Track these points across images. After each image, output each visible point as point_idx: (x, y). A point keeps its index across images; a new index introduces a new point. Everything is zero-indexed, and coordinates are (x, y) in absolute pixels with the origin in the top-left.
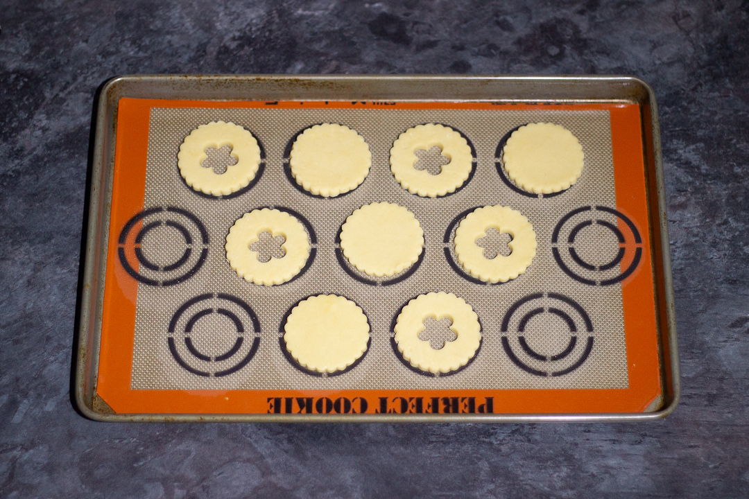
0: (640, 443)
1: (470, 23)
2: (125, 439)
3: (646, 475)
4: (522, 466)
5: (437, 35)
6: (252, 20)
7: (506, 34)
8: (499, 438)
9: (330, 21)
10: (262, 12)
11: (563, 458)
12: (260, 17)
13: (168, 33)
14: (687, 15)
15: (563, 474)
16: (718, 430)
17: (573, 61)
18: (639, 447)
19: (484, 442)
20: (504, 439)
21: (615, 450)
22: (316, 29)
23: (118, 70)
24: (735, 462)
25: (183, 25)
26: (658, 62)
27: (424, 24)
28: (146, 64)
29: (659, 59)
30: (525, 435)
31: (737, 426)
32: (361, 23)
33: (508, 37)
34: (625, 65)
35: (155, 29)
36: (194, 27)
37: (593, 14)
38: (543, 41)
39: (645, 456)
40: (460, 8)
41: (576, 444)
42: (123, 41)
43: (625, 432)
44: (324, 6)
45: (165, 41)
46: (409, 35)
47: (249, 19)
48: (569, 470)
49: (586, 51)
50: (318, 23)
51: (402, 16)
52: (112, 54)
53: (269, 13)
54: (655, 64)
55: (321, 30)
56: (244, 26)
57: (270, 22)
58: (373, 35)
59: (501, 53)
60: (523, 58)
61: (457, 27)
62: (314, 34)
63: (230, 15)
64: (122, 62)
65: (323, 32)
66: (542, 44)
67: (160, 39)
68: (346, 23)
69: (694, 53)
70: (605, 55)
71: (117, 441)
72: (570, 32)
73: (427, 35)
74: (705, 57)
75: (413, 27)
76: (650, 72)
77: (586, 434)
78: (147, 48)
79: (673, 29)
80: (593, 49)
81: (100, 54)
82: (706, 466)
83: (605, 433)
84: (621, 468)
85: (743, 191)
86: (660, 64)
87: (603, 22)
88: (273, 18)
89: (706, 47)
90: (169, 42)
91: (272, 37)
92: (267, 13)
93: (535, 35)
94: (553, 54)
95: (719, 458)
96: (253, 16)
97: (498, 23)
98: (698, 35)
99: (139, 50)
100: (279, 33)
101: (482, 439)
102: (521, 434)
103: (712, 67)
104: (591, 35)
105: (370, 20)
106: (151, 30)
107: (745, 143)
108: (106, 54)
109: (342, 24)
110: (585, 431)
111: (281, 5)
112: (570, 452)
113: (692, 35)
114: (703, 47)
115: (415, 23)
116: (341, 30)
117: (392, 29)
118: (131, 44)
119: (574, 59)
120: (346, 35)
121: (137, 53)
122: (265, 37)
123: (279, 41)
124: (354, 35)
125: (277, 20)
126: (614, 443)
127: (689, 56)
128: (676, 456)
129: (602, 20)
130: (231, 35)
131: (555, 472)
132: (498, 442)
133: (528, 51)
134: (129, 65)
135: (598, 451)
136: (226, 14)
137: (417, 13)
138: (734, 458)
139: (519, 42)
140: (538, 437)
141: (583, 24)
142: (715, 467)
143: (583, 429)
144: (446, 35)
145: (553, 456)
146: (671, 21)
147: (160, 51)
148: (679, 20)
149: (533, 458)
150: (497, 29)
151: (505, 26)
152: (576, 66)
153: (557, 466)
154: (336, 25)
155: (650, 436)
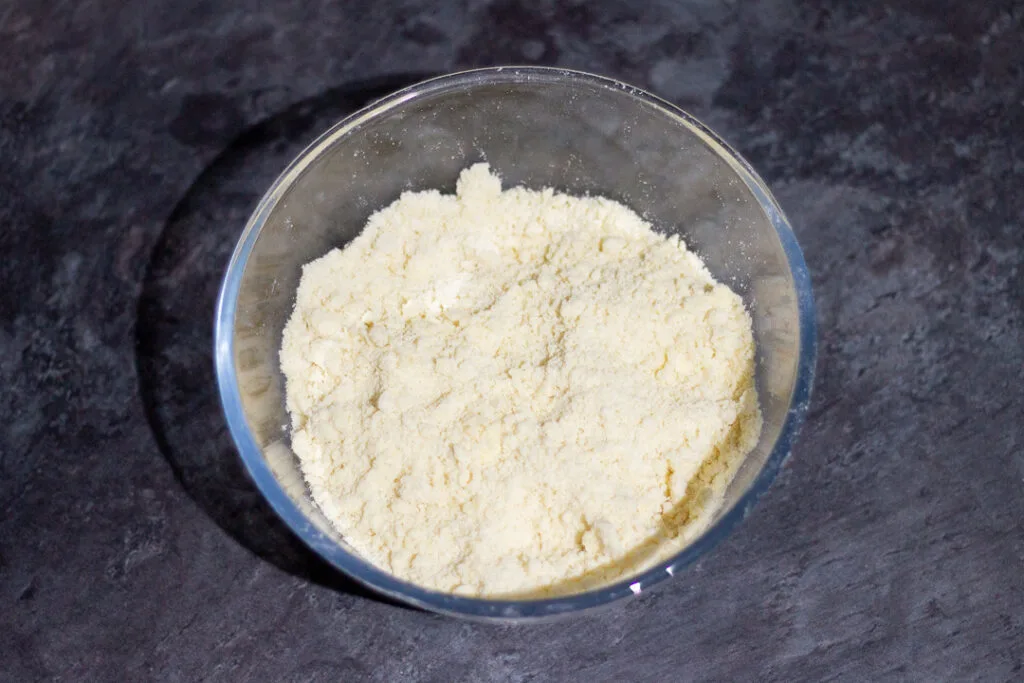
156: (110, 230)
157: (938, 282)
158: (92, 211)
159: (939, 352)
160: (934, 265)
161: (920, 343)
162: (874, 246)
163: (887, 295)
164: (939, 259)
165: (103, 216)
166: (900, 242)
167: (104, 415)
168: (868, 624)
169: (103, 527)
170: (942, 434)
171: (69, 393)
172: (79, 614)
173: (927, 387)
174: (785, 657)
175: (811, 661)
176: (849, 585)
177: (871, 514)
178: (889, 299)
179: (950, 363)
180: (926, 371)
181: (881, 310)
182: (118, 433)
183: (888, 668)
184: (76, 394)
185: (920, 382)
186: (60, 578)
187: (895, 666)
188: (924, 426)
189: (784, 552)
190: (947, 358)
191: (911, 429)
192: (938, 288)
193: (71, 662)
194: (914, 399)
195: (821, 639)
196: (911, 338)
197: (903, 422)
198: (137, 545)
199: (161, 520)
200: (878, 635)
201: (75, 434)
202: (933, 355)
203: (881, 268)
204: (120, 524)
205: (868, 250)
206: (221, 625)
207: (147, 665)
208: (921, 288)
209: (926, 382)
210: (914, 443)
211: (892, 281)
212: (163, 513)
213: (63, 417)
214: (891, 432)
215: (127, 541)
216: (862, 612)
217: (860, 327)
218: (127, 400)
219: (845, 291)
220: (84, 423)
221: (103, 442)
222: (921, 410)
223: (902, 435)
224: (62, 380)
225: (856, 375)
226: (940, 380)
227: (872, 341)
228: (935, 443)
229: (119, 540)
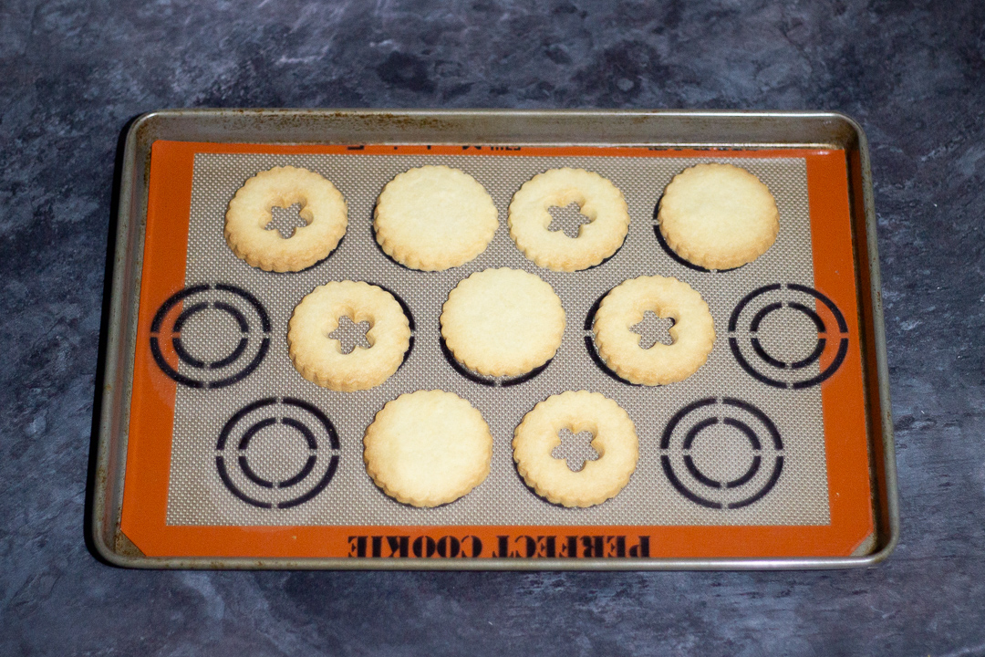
0: (788, 594)
1: (510, 57)
2: (98, 650)
3: (799, 636)
4: (635, 639)
5: (468, 76)
6: (219, 76)
7: (561, 67)
8: (600, 604)
9: (325, 69)
10: (233, 64)
11: (688, 623)
12: (230, 70)
13: (108, 102)
14: (798, 23)
15: (690, 645)
16: (890, 567)
17: (654, 96)
18: (787, 600)
19: (581, 611)
20: (607, 605)
21: (756, 607)
22: (306, 81)
23: (46, 156)
24: (916, 608)
25: (128, 90)
26: (765, 89)
27: (451, 62)
28: (83, 146)
29: (767, 84)
30: (634, 597)
31: (913, 560)
32: (366, 68)
33: (563, 71)
34: (722, 96)
35: (91, 98)
36: (143, 91)
37: (673, 32)
38: (611, 74)
39: (797, 611)
40: (497, 38)
41: (704, 604)
42: (48, 117)
43: (766, 582)
44: (315, 50)
45: (106, 114)
46: (433, 79)
47: (216, 76)
48: (697, 638)
49: (669, 82)
50: (309, 72)
51: (420, 55)
52: (36, 136)
53: (242, 66)
54: (762, 92)
55: (314, 82)
56: (210, 85)
57: (245, 77)
58: (384, 83)
59: (556, 92)
60: (586, 98)
61: (495, 63)
62: (306, 88)
63: (190, 72)
64: (50, 145)
65: (316, 85)
66: (611, 77)
67: (98, 111)
68: (346, 70)
69: (812, 72)
70: (694, 85)
71: (88, 654)
72: (645, 57)
73: (456, 77)
74: (827, 77)
75: (435, 68)
76: (756, 102)
77: (716, 588)
78: (82, 124)
79: (781, 44)
80: (679, 78)
81: (19, 138)
82: (878, 617)
83: (741, 585)
84: (765, 630)
85: (893, 249)
86: (768, 91)
87: (688, 42)
88: (248, 70)
89: (828, 64)
90: (111, 114)
91: (249, 96)
92: (240, 65)
93: (599, 65)
94: (626, 89)
95: (894, 604)
96: (221, 70)
97: (548, 54)
98: (815, 48)
99: (71, 128)
100: (258, 90)
101: (577, 607)
102: (628, 595)
103: (838, 89)
104: (675, 60)
105: (378, 63)
106: (86, 100)
107: (890, 186)
108: (27, 137)
109: (342, 71)
110: (714, 585)
111: (257, 53)
112: (696, 614)
113: (807, 49)
114: (823, 63)
115: (439, 63)
116: (340, 81)
117: (409, 73)
118: (60, 122)
119: (654, 93)
120: (348, 85)
121: (70, 132)
122: (239, 97)
123: (259, 101)
124: (359, 85)
125: (254, 74)
126: (754, 597)
127: (806, 77)
128: (837, 607)
129: (686, 39)
130: (194, 99)
131: (679, 643)
132: (600, 610)
133: (592, 87)
134: (60, 149)
135: (733, 610)
136: (184, 71)
137: (439, 49)
138: (914, 602)
139: (579, 77)
140: (652, 599)
141: (662, 45)
142: (891, 618)
143: (710, 582)
144: (481, 75)
145: (674, 622)
146: (778, 32)
147: (101, 127)
148: (789, 30)
149: (648, 626)
150: (548, 61)
151: (558, 57)
152: (658, 102)
153: (681, 634)
154: (334, 73)
155: (800, 584)
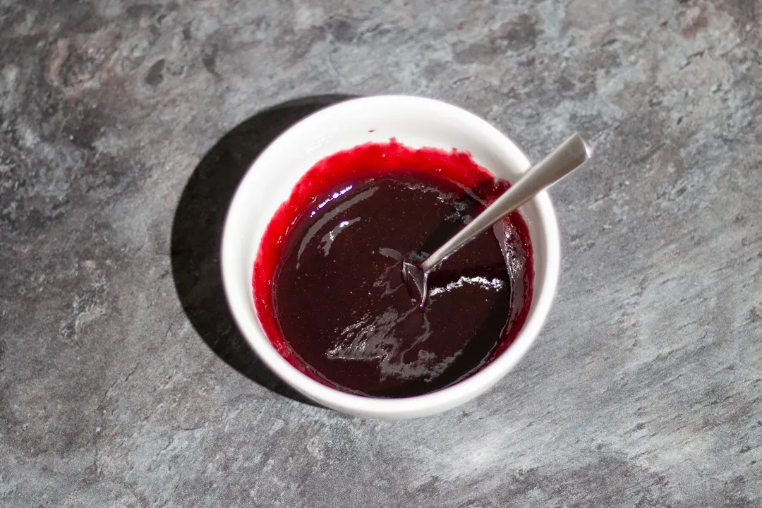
156: (40, 44)
157: (738, 41)
158: (22, 30)
159: (744, 99)
160: (733, 26)
161: (726, 93)
162: (683, 13)
163: (696, 55)
164: (737, 21)
165: (33, 33)
166: (704, 9)
167: (48, 200)
168: (701, 332)
169: (54, 295)
170: (751, 168)
171: (17, 184)
172: (41, 370)
173: (735, 130)
174: (633, 365)
175: (655, 366)
176: (682, 301)
177: (696, 238)
178: (698, 57)
179: (753, 107)
180: (734, 116)
181: (692, 67)
182: (60, 216)
183: (721, 368)
184: (23, 184)
185: (729, 125)
186: (22, 340)
187: (725, 366)
188: (735, 162)
189: (626, 276)
190: (750, 104)
191: (724, 165)
192: (738, 45)
193: (38, 411)
194: (726, 140)
195: (661, 347)
196: (718, 90)
197: (717, 160)
198: (84, 308)
199: (102, 286)
200: (709, 340)
201: (25, 218)
202: (738, 102)
203: (690, 31)
204: (69, 292)
205: (677, 17)
206: (160, 370)
207: (101, 408)
208: (724, 47)
209: (733, 127)
210: (728, 178)
211: (699, 42)
212: (103, 279)
213: (14, 205)
214: (708, 170)
215: (75, 305)
216: (694, 322)
217: (675, 82)
218: (66, 186)
219: (661, 53)
220: (32, 208)
221: (49, 223)
222: (731, 149)
223: (716, 171)
224: (10, 174)
225: (675, 123)
226: (745, 123)
227: (687, 94)
228: (745, 176)
229: (69, 306)
